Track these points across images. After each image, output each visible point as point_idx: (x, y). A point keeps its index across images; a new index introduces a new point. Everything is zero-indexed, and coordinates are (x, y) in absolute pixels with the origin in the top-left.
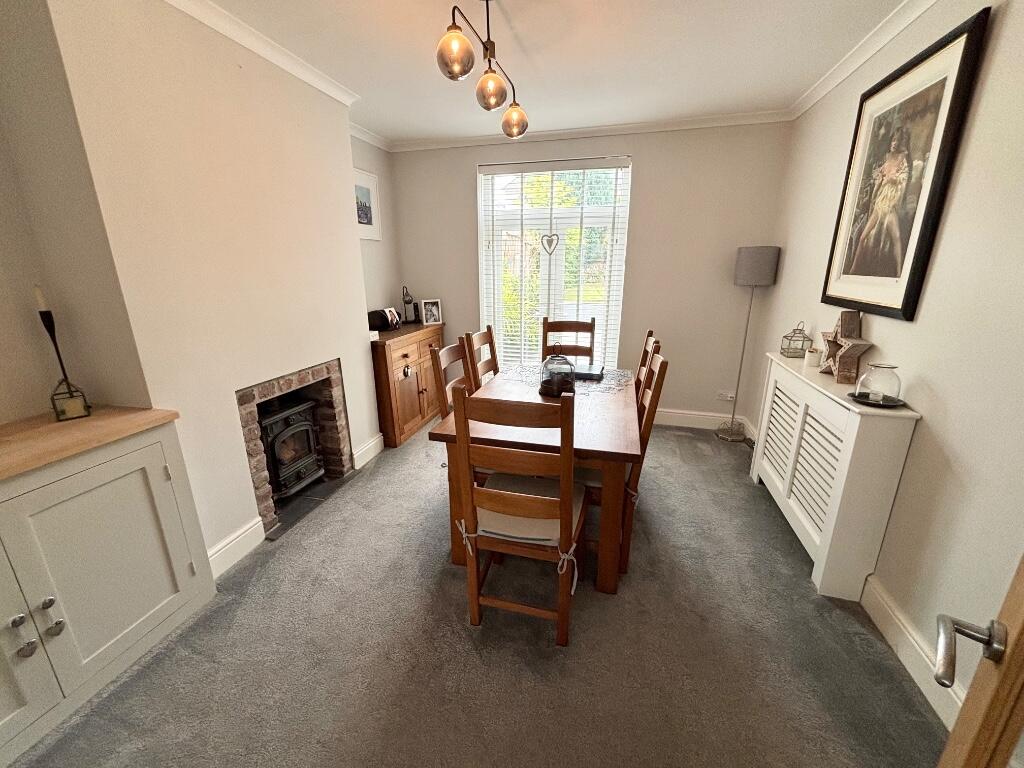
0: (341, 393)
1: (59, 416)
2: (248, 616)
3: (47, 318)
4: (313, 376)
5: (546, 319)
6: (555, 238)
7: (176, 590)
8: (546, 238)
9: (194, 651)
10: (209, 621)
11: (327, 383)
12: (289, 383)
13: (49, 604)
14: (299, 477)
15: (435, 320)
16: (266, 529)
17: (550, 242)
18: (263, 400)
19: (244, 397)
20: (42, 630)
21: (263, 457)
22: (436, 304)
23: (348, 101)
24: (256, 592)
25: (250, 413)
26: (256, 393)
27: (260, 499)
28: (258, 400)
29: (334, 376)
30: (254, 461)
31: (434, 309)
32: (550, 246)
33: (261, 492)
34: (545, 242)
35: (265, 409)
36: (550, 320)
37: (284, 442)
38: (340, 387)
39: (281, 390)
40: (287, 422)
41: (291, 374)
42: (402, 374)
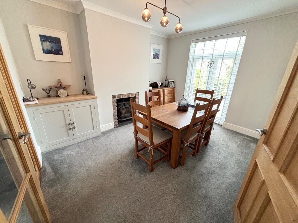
0: (138, 101)
1: (83, 94)
2: (103, 139)
3: (84, 77)
4: (131, 95)
5: (198, 88)
6: (213, 63)
7: (94, 130)
8: (210, 62)
9: (92, 141)
10: (97, 137)
11: (134, 98)
12: (125, 96)
13: (74, 123)
14: (125, 117)
15: (172, 86)
16: (115, 125)
17: (211, 64)
18: (118, 98)
19: (114, 97)
20: (72, 127)
21: (116, 111)
22: (173, 82)
23: (151, 27)
24: (106, 136)
25: (115, 100)
26: (117, 96)
27: (114, 119)
28: (117, 98)
29: (137, 96)
30: (114, 111)
31: (172, 83)
32: (211, 65)
33: (115, 117)
34: (209, 64)
35: (119, 101)
36: (199, 89)
37: (123, 109)
38: (138, 99)
39: (123, 97)
40: (124, 105)
41: (126, 94)
42: (157, 99)
